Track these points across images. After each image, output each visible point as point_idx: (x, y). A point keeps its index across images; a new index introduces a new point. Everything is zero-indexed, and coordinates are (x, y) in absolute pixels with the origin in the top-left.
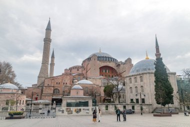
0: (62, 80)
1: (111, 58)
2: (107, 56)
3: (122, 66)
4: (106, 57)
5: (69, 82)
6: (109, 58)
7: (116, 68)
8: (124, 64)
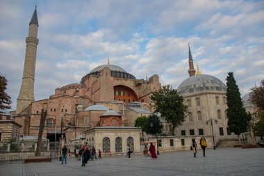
0: (60, 105)
1: (127, 74)
2: (121, 71)
3: (144, 86)
4: (119, 72)
5: (70, 107)
6: (124, 73)
7: (134, 89)
8: (148, 83)
